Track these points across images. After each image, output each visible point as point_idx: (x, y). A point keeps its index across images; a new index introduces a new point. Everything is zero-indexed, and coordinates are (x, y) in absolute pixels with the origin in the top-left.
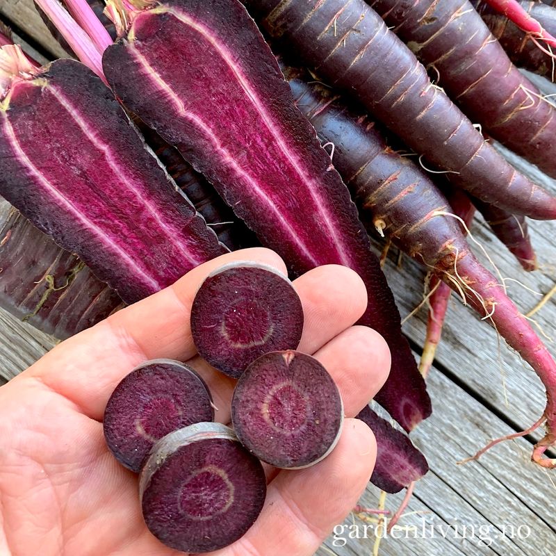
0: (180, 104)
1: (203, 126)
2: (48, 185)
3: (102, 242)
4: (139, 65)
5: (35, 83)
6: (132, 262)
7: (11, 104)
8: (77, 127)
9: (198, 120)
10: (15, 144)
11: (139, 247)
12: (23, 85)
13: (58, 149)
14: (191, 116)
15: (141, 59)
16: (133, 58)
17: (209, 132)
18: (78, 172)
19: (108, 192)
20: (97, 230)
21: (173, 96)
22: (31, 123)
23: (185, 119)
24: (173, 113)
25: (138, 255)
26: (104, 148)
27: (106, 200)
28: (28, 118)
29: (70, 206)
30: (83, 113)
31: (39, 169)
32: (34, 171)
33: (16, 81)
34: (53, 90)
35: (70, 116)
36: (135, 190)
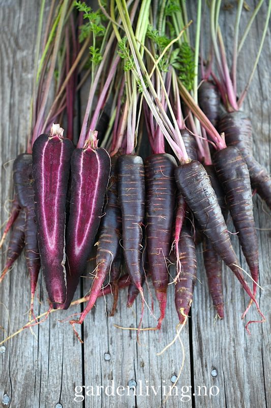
0: (81, 171)
1: (82, 180)
2: (43, 161)
4: (81, 157)
5: (60, 139)
6: (43, 192)
7: (52, 139)
8: (60, 154)
9: (82, 178)
10: (45, 147)
12: (58, 138)
13: (52, 156)
14: (81, 176)
15: (82, 156)
16: (81, 154)
17: (82, 182)
18: (51, 163)
20: (43, 178)
21: (82, 169)
22: (52, 146)
23: (79, 175)
24: (79, 172)
25: (46, 192)
26: (61, 163)
27: (51, 174)
28: (52, 144)
29: (43, 168)
30: (63, 153)
31: (45, 156)
32: (43, 155)
33: (57, 136)
34: (62, 144)
35: (61, 151)
36: (59, 177)
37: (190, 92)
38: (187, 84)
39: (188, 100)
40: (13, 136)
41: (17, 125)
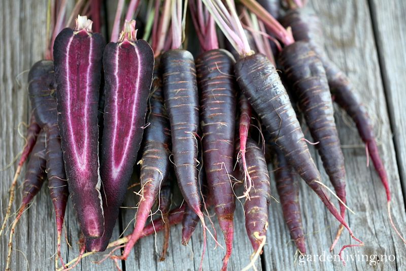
0: (117, 71)
1: (117, 82)
2: (67, 61)
3: (66, 87)
4: (115, 53)
5: (88, 34)
6: (69, 100)
7: (78, 34)
8: (88, 52)
9: (117, 80)
10: (69, 44)
11: (75, 97)
12: (85, 32)
13: (78, 54)
14: (117, 77)
15: (118, 52)
16: (116, 49)
17: (118, 85)
18: (78, 64)
19: (80, 75)
20: (68, 83)
21: (117, 68)
22: (78, 42)
23: (114, 76)
24: (113, 71)
25: (73, 100)
26: (90, 64)
27: (79, 77)
28: (78, 40)
29: (67, 70)
30: (93, 51)
31: (69, 55)
32: (67, 54)
33: (84, 29)
34: (91, 39)
35: (89, 48)
36: (88, 81)
40: (25, 53)
41: (29, 41)
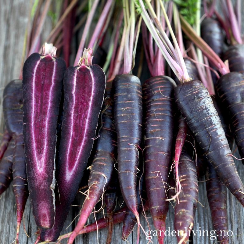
0: (74, 90)
1: (74, 100)
2: (34, 80)
3: (32, 102)
4: (74, 75)
5: (53, 58)
6: (33, 113)
7: (44, 58)
8: (52, 74)
9: (74, 97)
10: (37, 66)
11: (38, 111)
12: (50, 57)
13: (43, 75)
14: (74, 95)
15: (76, 74)
16: (74, 72)
17: (74, 102)
18: (42, 83)
19: (44, 93)
20: (34, 99)
21: (75, 87)
22: (44, 65)
23: (72, 94)
24: (71, 91)
25: (37, 113)
26: (53, 83)
27: (42, 94)
28: (44, 63)
29: (34, 88)
30: (56, 73)
31: (36, 75)
32: (34, 75)
33: (50, 55)
34: (55, 63)
35: (53, 71)
36: (50, 98)
37: (192, 25)
38: (189, 19)
39: (190, 32)
